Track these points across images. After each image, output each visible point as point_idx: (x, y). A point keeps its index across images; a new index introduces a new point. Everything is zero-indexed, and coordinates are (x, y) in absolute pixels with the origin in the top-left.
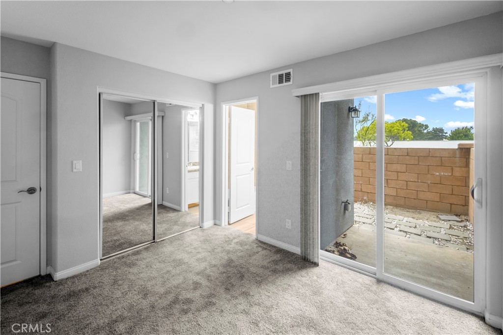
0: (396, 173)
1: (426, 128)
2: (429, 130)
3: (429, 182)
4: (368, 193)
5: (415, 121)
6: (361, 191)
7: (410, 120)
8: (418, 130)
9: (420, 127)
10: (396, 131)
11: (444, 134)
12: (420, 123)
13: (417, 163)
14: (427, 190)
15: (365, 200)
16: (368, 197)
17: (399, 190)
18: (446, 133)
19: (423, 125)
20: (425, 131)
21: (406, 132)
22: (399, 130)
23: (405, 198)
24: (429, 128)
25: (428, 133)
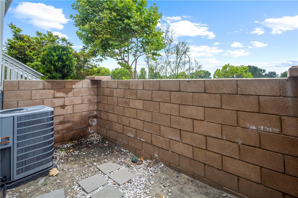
0: (190, 121)
1: (264, 72)
2: (266, 73)
3: (240, 142)
4: (159, 148)
5: (256, 67)
6: (151, 144)
7: (253, 66)
8: (259, 73)
9: (260, 71)
10: (239, 72)
11: (276, 76)
12: (260, 69)
13: (218, 106)
14: (237, 157)
15: (155, 158)
16: (159, 155)
17: (196, 150)
18: (278, 75)
19: (262, 69)
20: (264, 74)
21: (248, 73)
22: (242, 71)
23: (205, 164)
24: (266, 72)
25: (266, 75)
